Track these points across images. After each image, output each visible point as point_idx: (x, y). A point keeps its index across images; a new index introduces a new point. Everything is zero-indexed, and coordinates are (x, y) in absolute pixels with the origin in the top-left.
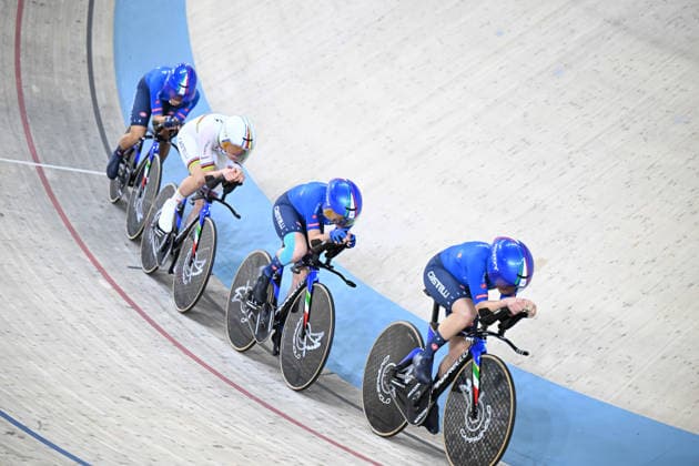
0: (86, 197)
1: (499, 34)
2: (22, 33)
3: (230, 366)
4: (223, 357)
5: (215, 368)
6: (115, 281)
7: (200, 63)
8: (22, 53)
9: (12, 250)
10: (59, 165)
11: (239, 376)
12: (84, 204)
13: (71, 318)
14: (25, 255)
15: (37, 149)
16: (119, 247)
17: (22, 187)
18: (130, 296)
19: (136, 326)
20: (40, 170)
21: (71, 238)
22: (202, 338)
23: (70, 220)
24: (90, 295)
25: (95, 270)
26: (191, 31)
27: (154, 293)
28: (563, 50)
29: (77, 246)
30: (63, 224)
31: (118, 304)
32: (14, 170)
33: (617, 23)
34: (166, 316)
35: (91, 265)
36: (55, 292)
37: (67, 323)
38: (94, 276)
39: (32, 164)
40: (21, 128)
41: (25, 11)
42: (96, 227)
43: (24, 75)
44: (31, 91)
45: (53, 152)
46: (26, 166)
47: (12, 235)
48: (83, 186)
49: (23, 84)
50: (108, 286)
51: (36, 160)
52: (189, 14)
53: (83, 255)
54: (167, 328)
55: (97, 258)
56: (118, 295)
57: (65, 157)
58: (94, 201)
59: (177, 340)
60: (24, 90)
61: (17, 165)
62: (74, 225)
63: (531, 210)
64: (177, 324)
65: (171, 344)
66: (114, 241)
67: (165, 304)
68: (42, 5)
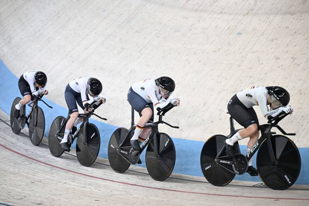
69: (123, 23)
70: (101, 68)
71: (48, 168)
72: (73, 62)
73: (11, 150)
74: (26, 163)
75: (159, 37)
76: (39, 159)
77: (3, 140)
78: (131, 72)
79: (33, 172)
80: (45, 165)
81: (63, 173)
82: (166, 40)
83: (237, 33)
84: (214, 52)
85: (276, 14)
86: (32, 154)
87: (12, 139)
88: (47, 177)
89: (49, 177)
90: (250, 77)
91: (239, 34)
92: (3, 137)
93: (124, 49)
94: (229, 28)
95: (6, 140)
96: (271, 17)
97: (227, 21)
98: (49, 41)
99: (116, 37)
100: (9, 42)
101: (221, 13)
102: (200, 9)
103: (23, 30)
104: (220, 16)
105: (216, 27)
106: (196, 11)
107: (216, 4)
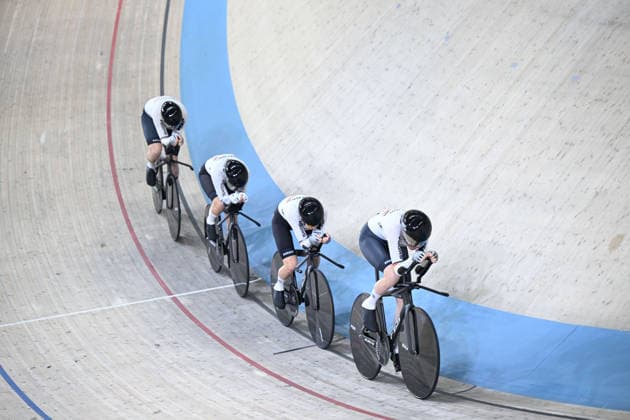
0: (219, 309)
1: (514, 65)
2: (123, 197)
3: (388, 407)
4: (380, 402)
5: (375, 412)
6: (268, 368)
7: (273, 172)
8: (129, 213)
9: (176, 370)
10: (188, 290)
11: (397, 412)
12: (221, 315)
13: (245, 410)
14: (188, 371)
15: (167, 285)
16: (261, 341)
17: (167, 317)
18: (285, 377)
19: (300, 399)
20: (175, 300)
21: (220, 345)
22: (356, 392)
23: (213, 331)
24: (252, 386)
25: (248, 365)
26: (257, 149)
27: (304, 368)
28: (573, 60)
29: (228, 351)
30: (210, 337)
31: (277, 386)
32: (154, 307)
33: (612, 23)
34: (319, 383)
35: (243, 362)
36: (223, 393)
37: (243, 414)
38: (250, 370)
39: (168, 298)
40: (149, 272)
41: (119, 179)
42: (236, 330)
43: (136, 230)
44: (145, 239)
45: (181, 283)
46: (163, 300)
47: (172, 359)
48: (213, 301)
49: (138, 237)
50: (264, 374)
51: (170, 293)
52: (250, 136)
53: (234, 356)
54: (325, 393)
55: (246, 355)
56: (275, 379)
57: (191, 283)
58: (228, 311)
59: (336, 400)
60: (140, 241)
61: (155, 302)
62: (217, 334)
63: (595, 197)
64: (333, 387)
65: (332, 404)
66: (254, 337)
67: (315, 374)
68: (131, 169)
69: (561, 85)
70: (525, 195)
72: (458, 190)
73: (348, 407)
77: (327, 385)
86: (392, 408)
87: (347, 382)
92: (325, 379)
98: (398, 151)
99: (550, 119)
103: (337, 136)
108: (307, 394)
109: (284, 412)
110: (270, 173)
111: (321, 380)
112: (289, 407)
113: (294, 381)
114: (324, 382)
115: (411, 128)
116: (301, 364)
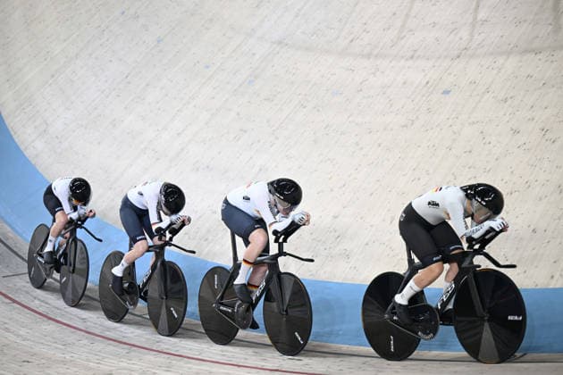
69: (241, 85)
70: (208, 167)
71: (122, 350)
72: (158, 159)
73: (58, 322)
74: (85, 342)
75: (305, 107)
76: (107, 334)
77: (43, 304)
78: (260, 170)
79: (97, 357)
80: (117, 344)
81: (150, 357)
82: (318, 111)
83: (441, 91)
84: (403, 126)
85: (509, 53)
88: (122, 364)
89: (125, 364)
90: (470, 168)
91: (446, 92)
93: (245, 131)
94: (427, 83)
95: (47, 303)
96: (501, 60)
97: (424, 70)
98: (114, 126)
99: (230, 110)
100: (45, 131)
101: (412, 57)
102: (375, 52)
103: (69, 109)
104: (410, 63)
105: (405, 83)
106: (368, 56)
107: (403, 42)
108: (26, 310)
109: (5, 323)
110: (12, 133)
111: (39, 300)
112: (10, 319)
113: (17, 299)
114: (42, 301)
115: (126, 108)
116: (24, 286)
